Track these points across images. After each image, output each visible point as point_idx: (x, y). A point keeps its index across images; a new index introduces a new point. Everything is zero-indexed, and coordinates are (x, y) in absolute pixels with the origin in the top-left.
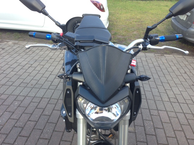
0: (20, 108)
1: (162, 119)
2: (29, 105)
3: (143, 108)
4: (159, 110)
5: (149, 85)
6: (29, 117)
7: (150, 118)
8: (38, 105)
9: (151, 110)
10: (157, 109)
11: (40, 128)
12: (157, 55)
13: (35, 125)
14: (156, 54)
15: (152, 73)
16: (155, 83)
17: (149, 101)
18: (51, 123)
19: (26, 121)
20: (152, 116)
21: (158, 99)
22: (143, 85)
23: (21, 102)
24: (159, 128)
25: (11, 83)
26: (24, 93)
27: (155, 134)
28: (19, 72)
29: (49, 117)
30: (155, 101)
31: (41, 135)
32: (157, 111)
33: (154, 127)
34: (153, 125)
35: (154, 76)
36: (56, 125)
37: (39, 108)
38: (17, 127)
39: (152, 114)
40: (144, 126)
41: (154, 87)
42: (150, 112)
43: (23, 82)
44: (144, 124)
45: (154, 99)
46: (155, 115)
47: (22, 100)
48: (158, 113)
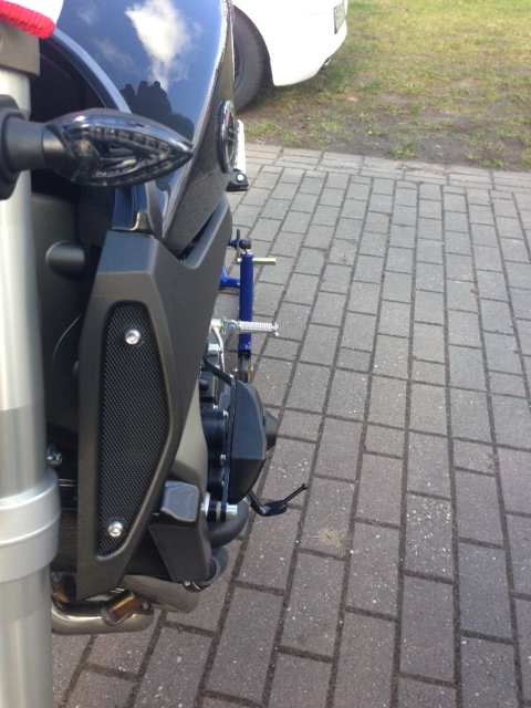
1: (506, 496)
3: (421, 433)
4: (503, 446)
5: (480, 318)
7: (447, 485)
9: (458, 446)
10: (490, 441)
15: (503, 261)
16: (511, 307)
17: (459, 397)
20: (458, 474)
21: (506, 389)
22: (446, 317)
24: (480, 544)
27: (450, 576)
30: (489, 400)
32: (490, 450)
33: (455, 532)
34: (454, 522)
35: (510, 277)
39: (458, 462)
40: (403, 527)
41: (499, 327)
42: (451, 452)
44: (403, 517)
45: (487, 386)
46: (472, 471)
48: (490, 462)
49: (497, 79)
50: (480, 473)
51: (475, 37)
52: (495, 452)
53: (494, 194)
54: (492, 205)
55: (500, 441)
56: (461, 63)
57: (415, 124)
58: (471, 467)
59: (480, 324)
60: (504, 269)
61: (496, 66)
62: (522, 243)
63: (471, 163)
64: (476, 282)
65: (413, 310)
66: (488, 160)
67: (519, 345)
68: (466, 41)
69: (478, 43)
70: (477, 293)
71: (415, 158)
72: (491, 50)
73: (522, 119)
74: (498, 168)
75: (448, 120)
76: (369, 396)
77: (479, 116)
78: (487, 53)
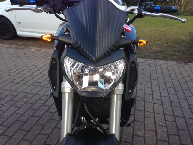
0: (28, 104)
1: (178, 126)
2: (36, 102)
3: (157, 113)
4: (176, 116)
5: (168, 91)
6: (33, 113)
7: (165, 124)
8: (45, 102)
9: (166, 116)
10: (173, 115)
11: (42, 124)
12: (180, 63)
13: (38, 121)
14: (178, 62)
15: (172, 80)
16: (175, 89)
17: (165, 107)
18: (54, 120)
19: (30, 116)
20: (167, 122)
21: (176, 105)
22: (160, 91)
23: (30, 98)
24: (173, 135)
25: (24, 82)
26: (34, 91)
28: (34, 73)
29: (53, 114)
30: (172, 107)
31: (41, 130)
32: (173, 117)
33: (167, 133)
34: (167, 131)
35: (174, 83)
36: (59, 122)
37: (46, 106)
38: (20, 121)
39: (166, 119)
41: (172, 93)
42: (165, 117)
43: (36, 82)
45: (171, 104)
46: (170, 121)
47: (31, 97)
48: (174, 119)
49: (165, 41)
50: (172, 121)
51: (158, 32)
52: (175, 117)
53: (167, 66)
54: (167, 68)
55: (175, 115)
56: (156, 38)
57: (147, 51)
58: (170, 120)
59: (168, 92)
60: (172, 81)
61: (165, 38)
62: (176, 76)
63: (161, 59)
64: (166, 84)
65: (152, 89)
66: (165, 59)
67: (177, 97)
68: (156, 33)
69: (159, 34)
70: (166, 86)
71: (148, 58)
72: (163, 35)
73: (172, 50)
74: (168, 60)
75: (154, 50)
76: (144, 106)
77: (162, 49)
78: (162, 36)
